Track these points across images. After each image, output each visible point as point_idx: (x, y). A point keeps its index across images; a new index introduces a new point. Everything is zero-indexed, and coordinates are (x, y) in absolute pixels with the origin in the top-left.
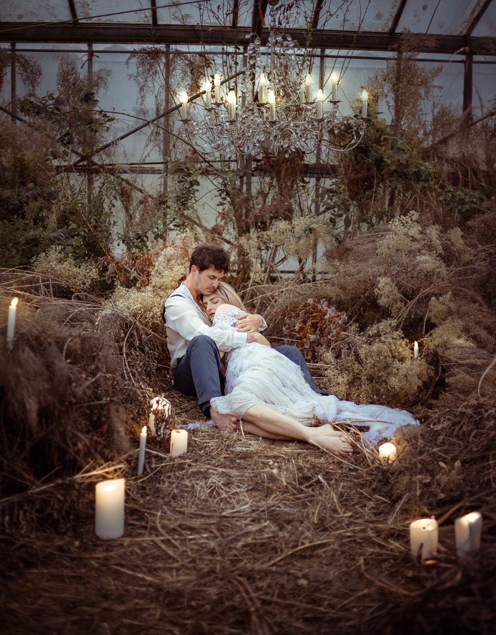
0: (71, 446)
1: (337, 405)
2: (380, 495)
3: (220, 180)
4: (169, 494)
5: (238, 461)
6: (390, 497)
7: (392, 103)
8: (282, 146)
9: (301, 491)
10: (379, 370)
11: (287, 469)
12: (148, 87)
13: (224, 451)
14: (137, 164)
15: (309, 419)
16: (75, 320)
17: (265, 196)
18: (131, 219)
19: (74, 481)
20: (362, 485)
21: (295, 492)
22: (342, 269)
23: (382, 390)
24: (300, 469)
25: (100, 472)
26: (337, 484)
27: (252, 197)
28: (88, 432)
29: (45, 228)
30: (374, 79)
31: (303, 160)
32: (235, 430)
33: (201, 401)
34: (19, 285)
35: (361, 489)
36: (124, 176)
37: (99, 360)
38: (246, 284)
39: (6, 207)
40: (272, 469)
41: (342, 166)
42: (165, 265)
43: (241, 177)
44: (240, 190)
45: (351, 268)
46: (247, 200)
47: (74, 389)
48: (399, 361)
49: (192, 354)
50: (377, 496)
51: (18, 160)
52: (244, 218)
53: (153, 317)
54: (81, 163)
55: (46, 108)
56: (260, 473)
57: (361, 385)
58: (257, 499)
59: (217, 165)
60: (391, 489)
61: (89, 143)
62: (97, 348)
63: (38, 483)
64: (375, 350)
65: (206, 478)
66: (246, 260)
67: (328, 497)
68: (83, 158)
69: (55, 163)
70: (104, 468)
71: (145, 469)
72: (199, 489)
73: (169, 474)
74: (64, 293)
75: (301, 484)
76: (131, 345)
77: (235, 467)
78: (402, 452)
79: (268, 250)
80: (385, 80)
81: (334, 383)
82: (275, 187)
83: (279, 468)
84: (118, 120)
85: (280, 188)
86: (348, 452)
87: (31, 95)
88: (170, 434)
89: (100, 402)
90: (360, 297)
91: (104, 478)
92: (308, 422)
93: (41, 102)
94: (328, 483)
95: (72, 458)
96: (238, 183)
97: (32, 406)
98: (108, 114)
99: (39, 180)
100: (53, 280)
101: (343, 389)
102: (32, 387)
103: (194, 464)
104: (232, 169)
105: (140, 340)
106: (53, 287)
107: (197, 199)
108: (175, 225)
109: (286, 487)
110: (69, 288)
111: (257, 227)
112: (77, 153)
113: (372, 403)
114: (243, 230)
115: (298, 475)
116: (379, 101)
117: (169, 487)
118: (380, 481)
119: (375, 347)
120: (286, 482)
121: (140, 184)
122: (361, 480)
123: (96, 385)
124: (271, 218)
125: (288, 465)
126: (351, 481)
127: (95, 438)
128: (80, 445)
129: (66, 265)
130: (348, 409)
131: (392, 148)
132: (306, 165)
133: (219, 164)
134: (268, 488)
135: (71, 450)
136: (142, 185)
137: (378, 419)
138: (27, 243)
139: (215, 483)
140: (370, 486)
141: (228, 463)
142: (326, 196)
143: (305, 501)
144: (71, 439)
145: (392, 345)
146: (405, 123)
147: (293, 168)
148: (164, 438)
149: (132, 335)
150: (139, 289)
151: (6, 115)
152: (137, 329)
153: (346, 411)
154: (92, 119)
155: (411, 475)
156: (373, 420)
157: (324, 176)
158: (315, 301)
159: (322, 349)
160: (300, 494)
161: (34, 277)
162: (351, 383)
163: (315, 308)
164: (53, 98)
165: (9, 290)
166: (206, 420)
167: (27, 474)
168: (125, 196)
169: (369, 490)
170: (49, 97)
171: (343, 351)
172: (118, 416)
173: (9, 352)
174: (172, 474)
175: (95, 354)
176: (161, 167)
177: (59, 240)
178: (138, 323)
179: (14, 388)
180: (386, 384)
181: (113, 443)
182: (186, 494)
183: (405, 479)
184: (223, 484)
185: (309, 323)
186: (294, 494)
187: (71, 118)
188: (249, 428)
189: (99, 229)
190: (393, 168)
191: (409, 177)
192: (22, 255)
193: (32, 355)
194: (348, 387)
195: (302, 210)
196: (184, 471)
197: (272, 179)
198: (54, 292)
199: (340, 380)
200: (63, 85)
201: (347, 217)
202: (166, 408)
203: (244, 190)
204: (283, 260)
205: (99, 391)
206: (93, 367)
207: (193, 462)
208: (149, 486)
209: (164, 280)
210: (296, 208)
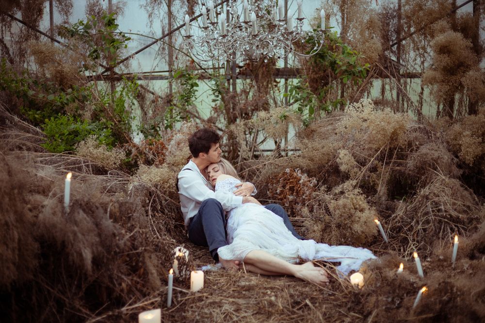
0: (117, 286)
1: (316, 247)
2: (354, 312)
3: (214, 82)
4: (193, 320)
5: (244, 292)
6: (362, 314)
7: (340, 20)
8: (262, 54)
9: (294, 313)
10: (345, 219)
11: (282, 297)
12: (155, 14)
13: (232, 285)
14: (149, 73)
15: (294, 258)
16: (111, 191)
17: (247, 93)
18: (146, 114)
19: (122, 312)
20: (340, 305)
21: (290, 314)
22: (310, 145)
23: (348, 234)
24: (292, 296)
25: (141, 305)
26: (320, 306)
27: (237, 94)
28: (129, 275)
29: (82, 122)
30: (326, 3)
31: (275, 65)
32: (239, 269)
33: (211, 248)
34: (65, 166)
35: (339, 309)
36: (139, 82)
37: (133, 219)
38: (236, 161)
39: (51, 108)
40: (270, 297)
41: (304, 68)
42: (176, 147)
43: (228, 80)
44: (228, 89)
45: (317, 144)
46: (233, 97)
47: (117, 242)
48: (360, 211)
49: (204, 212)
50: (352, 314)
51: (58, 72)
52: (231, 110)
53: (169, 187)
54: (106, 74)
55: (78, 32)
56: (261, 301)
57: (331, 232)
58: (261, 320)
59: (211, 71)
60: (363, 308)
61: (111, 58)
62: (131, 211)
63: (93, 316)
64: (342, 204)
65: (220, 307)
66: (235, 142)
67: (315, 316)
68: (107, 70)
69: (87, 74)
70: (143, 302)
71: (173, 302)
72: (215, 315)
73: (191, 305)
74: (100, 171)
75: (293, 307)
76: (154, 209)
77: (242, 297)
78: (369, 279)
79: (251, 135)
80: (334, 3)
81: (311, 231)
82: (254, 86)
83: (276, 296)
84: (133, 39)
85: (258, 87)
86: (325, 283)
87: (65, 23)
88: (190, 274)
89: (138, 251)
90: (324, 166)
91: (144, 309)
92: (294, 261)
93: (73, 28)
94: (314, 306)
95: (118, 295)
96: (226, 84)
97: (88, 255)
98: (126, 35)
99: (75, 86)
100: (91, 161)
101: (318, 234)
102: (87, 240)
103: (209, 296)
104: (221, 73)
105: (161, 204)
106: (92, 167)
107: (196, 97)
108: (180, 118)
109: (283, 310)
110: (104, 167)
111: (242, 117)
112: (102, 66)
113: (341, 244)
114: (232, 120)
115: (291, 301)
116: (330, 19)
117: (192, 315)
118: (353, 302)
119: (341, 202)
120: (282, 306)
121: (152, 88)
122: (338, 303)
123: (133, 239)
124: (252, 111)
125: (282, 294)
126: (331, 303)
127: (135, 278)
128: (124, 285)
129: (101, 150)
130: (323, 250)
131: (343, 53)
132: (277, 69)
133: (212, 70)
134: (269, 311)
135: (117, 289)
136: (153, 89)
137: (347, 256)
138: (70, 134)
139: (227, 310)
140: (346, 306)
141: (236, 294)
142: (294, 92)
143: (297, 320)
144: (116, 280)
145: (354, 199)
146: (350, 35)
147: (268, 71)
148: (185, 278)
149: (154, 201)
150: (157, 166)
151: (46, 38)
152: (158, 196)
153: (322, 251)
154: (114, 39)
155: (377, 296)
156: (343, 257)
157: (291, 76)
158: (291, 171)
159: (299, 207)
160: (293, 315)
161: (77, 160)
162: (324, 230)
163: (291, 175)
164: (83, 24)
165: (59, 169)
166: (215, 264)
167: (83, 308)
168: (140, 97)
169: (346, 309)
170: (80, 23)
171: (315, 207)
172: (151, 262)
173: (67, 215)
174: (194, 305)
175: (131, 215)
176: (167, 74)
177: (94, 131)
178: (158, 192)
179: (73, 242)
180: (351, 229)
181: (148, 282)
182: (206, 320)
183: (373, 299)
184: (234, 311)
185: (288, 187)
186: (289, 315)
187: (97, 39)
188: (250, 268)
189: (122, 123)
190: (344, 68)
191: (356, 75)
192: (66, 143)
193: (85, 216)
194: (321, 233)
195: (276, 103)
196: (203, 302)
197: (252, 81)
198: (93, 171)
199: (316, 228)
200: (90, 14)
201: (311, 107)
202: (187, 254)
203: (231, 89)
204: (262, 142)
205: (136, 243)
206: (129, 225)
207: (209, 295)
208: (177, 315)
209: (176, 159)
210: (271, 102)
